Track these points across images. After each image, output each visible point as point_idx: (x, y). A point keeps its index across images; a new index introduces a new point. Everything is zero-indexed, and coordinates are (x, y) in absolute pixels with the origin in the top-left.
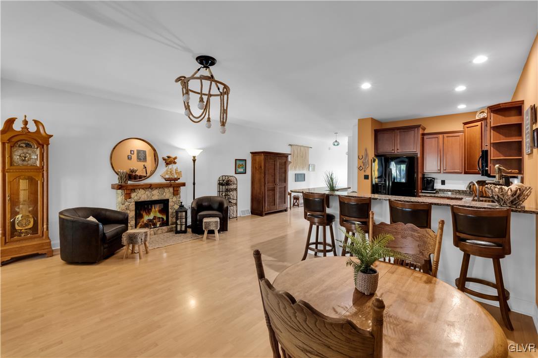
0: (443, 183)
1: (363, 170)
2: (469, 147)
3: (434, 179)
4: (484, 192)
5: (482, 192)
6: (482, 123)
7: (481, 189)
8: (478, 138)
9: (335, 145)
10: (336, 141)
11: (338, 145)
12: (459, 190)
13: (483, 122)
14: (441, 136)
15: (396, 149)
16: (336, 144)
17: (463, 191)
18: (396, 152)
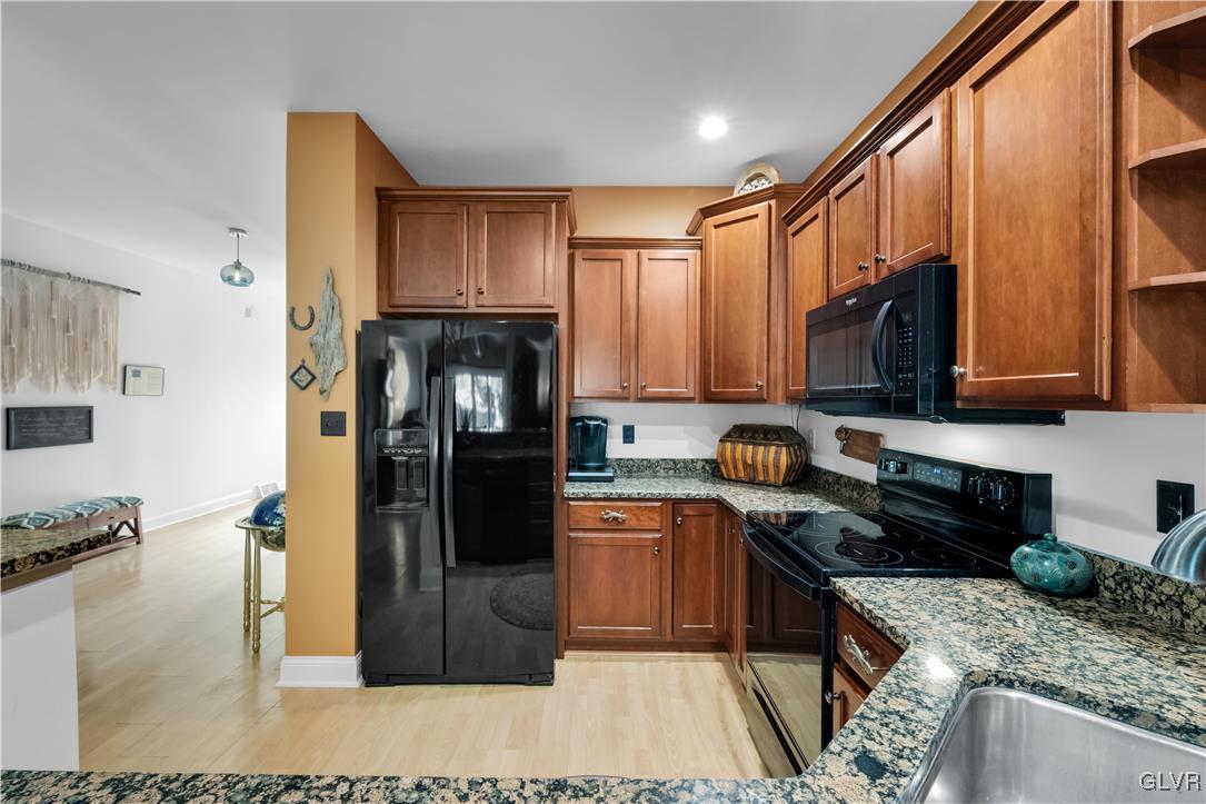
0: (629, 435)
1: (315, 387)
2: (721, 298)
3: (605, 421)
4: (760, 468)
5: (754, 466)
6: (770, 207)
7: (749, 455)
8: (757, 262)
9: (230, 280)
10: (238, 266)
11: (244, 282)
12: (674, 461)
13: (773, 202)
14: (630, 255)
15: (472, 292)
16: (237, 276)
17: (685, 461)
18: (472, 303)
